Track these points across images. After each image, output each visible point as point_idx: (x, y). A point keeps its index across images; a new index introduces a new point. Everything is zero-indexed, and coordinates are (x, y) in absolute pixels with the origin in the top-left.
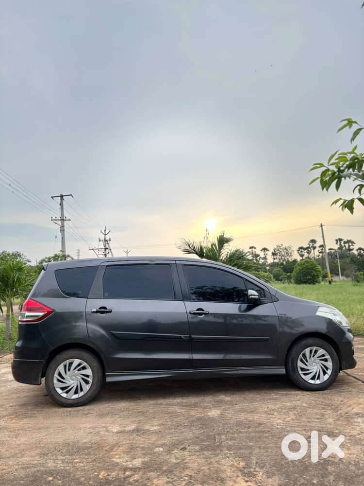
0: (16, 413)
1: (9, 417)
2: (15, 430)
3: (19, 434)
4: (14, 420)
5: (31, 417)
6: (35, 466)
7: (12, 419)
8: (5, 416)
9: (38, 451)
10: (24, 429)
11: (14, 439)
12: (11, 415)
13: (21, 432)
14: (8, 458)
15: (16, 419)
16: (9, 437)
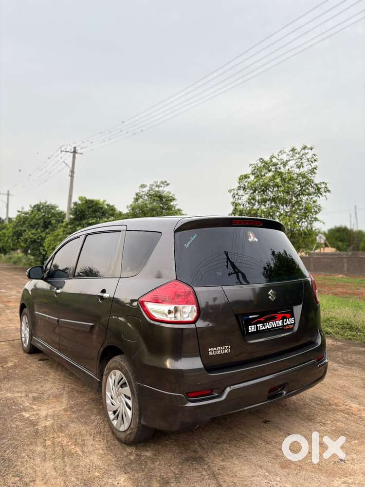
0: (326, 410)
1: (338, 408)
2: (341, 391)
3: (341, 387)
4: (336, 402)
5: (317, 398)
6: (345, 368)
7: (336, 405)
8: (341, 411)
9: (336, 373)
10: (333, 389)
11: (347, 385)
12: (334, 410)
13: (337, 388)
14: (357, 377)
15: (332, 403)
16: (350, 388)
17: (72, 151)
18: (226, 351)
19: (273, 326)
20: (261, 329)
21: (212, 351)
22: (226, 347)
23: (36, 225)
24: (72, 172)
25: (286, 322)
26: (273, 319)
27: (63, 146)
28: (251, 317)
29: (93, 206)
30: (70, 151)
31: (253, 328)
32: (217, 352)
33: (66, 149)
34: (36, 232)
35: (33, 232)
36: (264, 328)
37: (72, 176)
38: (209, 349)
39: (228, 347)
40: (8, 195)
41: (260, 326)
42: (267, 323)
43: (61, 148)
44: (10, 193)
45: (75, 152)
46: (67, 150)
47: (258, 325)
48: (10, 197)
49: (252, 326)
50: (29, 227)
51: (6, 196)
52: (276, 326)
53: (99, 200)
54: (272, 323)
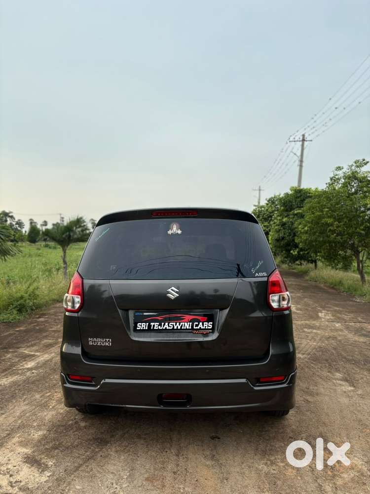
17: (301, 139)
18: (107, 344)
19: (175, 328)
20: (155, 328)
21: (91, 342)
22: (107, 340)
23: (268, 217)
24: (301, 161)
25: (197, 325)
26: (178, 319)
27: (291, 136)
28: (145, 314)
29: (301, 196)
30: (299, 140)
31: (143, 326)
32: (97, 343)
33: (294, 138)
34: (268, 224)
35: (265, 224)
36: (160, 328)
37: (301, 166)
38: (90, 339)
39: (109, 341)
40: (260, 190)
41: (154, 326)
42: (167, 324)
43: (289, 139)
44: (261, 188)
45: (303, 140)
46: (296, 140)
47: (152, 324)
48: (261, 192)
49: (143, 324)
50: (263, 220)
51: (258, 192)
52: (179, 328)
53: (310, 189)
54: (174, 324)
